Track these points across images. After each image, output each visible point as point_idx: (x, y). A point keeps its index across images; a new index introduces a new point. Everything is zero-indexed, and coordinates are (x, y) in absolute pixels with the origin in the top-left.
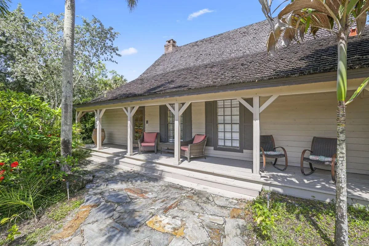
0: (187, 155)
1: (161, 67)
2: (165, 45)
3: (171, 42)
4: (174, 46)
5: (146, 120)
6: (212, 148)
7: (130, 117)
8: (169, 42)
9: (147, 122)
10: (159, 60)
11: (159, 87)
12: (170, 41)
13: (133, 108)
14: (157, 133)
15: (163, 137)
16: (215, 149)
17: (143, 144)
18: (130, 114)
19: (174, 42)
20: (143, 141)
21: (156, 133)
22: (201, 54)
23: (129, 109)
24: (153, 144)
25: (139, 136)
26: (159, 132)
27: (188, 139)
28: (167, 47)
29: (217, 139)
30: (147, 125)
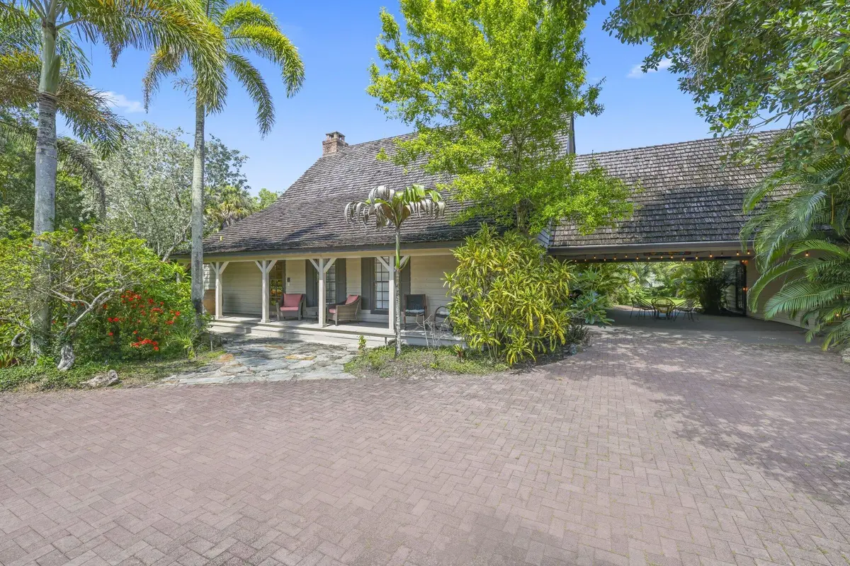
0: (335, 318)
1: (315, 187)
2: (323, 142)
3: (335, 136)
4: (339, 144)
5: (287, 277)
6: (369, 311)
7: (266, 274)
8: (332, 136)
9: (289, 280)
10: (312, 168)
11: (306, 231)
12: (333, 134)
13: (270, 261)
14: (303, 295)
15: (310, 299)
16: (372, 313)
17: (282, 309)
18: (265, 270)
19: (340, 136)
20: (282, 304)
21: (300, 296)
22: (379, 171)
23: (264, 263)
24: (296, 309)
25: (277, 300)
26: (305, 293)
27: (341, 301)
28: (327, 145)
29: (374, 301)
30: (288, 284)
